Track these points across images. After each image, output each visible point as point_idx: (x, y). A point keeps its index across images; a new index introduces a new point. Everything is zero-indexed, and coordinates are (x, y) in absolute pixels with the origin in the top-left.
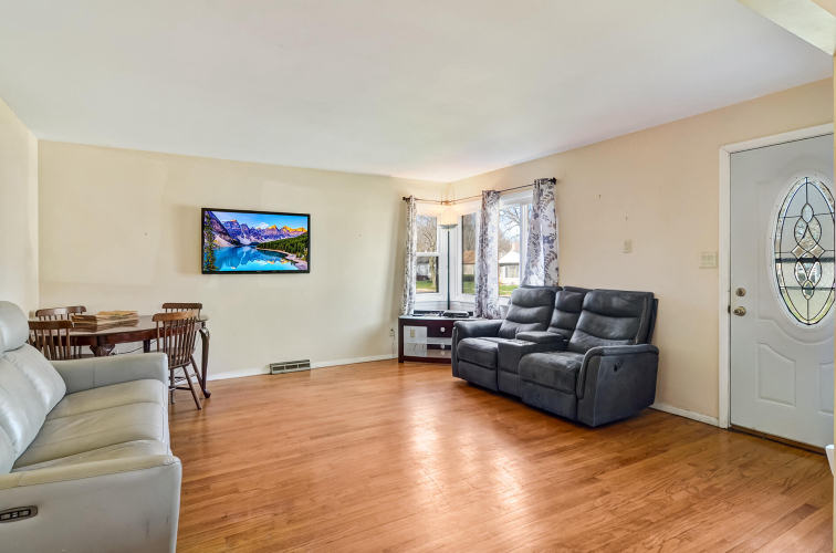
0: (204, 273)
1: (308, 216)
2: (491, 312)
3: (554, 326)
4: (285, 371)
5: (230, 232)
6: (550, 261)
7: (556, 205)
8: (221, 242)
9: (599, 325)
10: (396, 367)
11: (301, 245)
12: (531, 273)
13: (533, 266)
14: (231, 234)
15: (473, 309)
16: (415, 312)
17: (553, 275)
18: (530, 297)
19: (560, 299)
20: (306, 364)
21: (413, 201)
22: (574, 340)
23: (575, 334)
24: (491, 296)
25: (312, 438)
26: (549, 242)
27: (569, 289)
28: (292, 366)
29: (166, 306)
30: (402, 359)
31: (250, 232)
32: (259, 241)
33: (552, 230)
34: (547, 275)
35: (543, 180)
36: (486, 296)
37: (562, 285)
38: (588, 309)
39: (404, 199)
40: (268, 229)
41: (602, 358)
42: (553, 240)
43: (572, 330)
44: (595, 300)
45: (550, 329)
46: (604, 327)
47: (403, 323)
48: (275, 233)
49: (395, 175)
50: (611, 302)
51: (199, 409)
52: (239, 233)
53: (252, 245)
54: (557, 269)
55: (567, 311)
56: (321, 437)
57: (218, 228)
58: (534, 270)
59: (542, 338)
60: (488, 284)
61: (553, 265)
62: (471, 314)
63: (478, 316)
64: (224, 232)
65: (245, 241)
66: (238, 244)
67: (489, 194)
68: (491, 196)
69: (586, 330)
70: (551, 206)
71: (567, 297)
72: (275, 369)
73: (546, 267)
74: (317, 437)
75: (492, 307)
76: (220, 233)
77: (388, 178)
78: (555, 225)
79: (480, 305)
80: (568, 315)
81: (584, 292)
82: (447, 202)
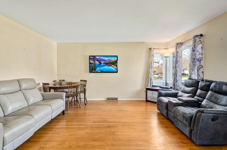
0: (90, 72)
1: (117, 56)
2: (178, 88)
3: (197, 96)
4: (111, 100)
5: (99, 60)
6: (199, 69)
7: (203, 45)
8: (97, 62)
9: (216, 98)
10: (145, 103)
11: (115, 63)
12: (192, 74)
13: (192, 71)
14: (99, 61)
15: (172, 86)
16: (152, 86)
17: (201, 74)
18: (189, 83)
19: (200, 85)
20: (116, 99)
21: (152, 49)
22: (204, 103)
23: (205, 100)
24: (178, 82)
25: (94, 122)
26: (199, 61)
27: (207, 81)
28: (112, 99)
29: (81, 81)
30: (147, 101)
31: (103, 60)
32: (105, 62)
33: (201, 56)
34: (198, 75)
35: (196, 36)
36: (176, 82)
37: (204, 79)
38: (212, 90)
39: (149, 49)
40: (107, 60)
41: (203, 114)
42: (201, 60)
43: (204, 98)
44: (215, 86)
45: (196, 97)
46: (218, 99)
47: (147, 89)
48: (109, 60)
49: (146, 41)
50: (222, 88)
51: (80, 107)
52: (101, 60)
53: (104, 63)
54: (203, 72)
55: (203, 90)
56: (96, 122)
57: (96, 59)
58: (193, 72)
59: (186, 100)
60: (177, 77)
61: (201, 70)
62: (171, 88)
63: (174, 89)
64: (98, 60)
65: (102, 62)
66: (101, 63)
67: (178, 44)
68: (179, 45)
69: (210, 100)
70: (200, 46)
71: (203, 84)
72: (108, 99)
73: (198, 71)
74: (95, 122)
75: (178, 86)
76: (97, 60)
77: (144, 42)
78: (202, 54)
79: (174, 85)
80: (203, 92)
81: (211, 82)
82: (167, 49)
